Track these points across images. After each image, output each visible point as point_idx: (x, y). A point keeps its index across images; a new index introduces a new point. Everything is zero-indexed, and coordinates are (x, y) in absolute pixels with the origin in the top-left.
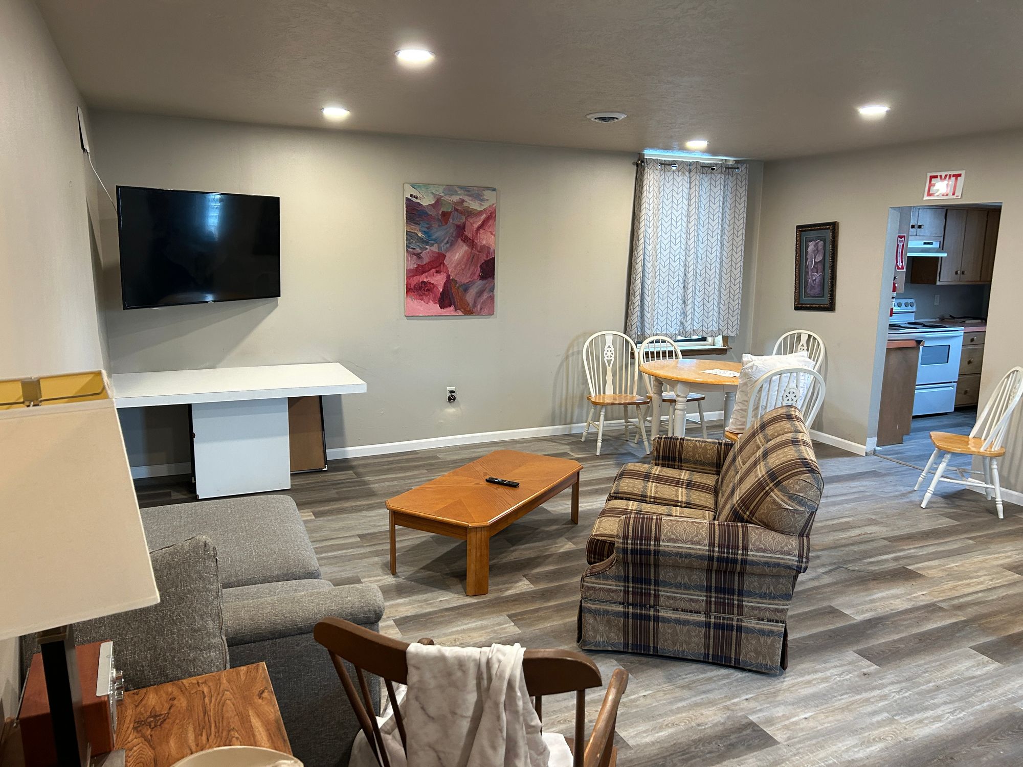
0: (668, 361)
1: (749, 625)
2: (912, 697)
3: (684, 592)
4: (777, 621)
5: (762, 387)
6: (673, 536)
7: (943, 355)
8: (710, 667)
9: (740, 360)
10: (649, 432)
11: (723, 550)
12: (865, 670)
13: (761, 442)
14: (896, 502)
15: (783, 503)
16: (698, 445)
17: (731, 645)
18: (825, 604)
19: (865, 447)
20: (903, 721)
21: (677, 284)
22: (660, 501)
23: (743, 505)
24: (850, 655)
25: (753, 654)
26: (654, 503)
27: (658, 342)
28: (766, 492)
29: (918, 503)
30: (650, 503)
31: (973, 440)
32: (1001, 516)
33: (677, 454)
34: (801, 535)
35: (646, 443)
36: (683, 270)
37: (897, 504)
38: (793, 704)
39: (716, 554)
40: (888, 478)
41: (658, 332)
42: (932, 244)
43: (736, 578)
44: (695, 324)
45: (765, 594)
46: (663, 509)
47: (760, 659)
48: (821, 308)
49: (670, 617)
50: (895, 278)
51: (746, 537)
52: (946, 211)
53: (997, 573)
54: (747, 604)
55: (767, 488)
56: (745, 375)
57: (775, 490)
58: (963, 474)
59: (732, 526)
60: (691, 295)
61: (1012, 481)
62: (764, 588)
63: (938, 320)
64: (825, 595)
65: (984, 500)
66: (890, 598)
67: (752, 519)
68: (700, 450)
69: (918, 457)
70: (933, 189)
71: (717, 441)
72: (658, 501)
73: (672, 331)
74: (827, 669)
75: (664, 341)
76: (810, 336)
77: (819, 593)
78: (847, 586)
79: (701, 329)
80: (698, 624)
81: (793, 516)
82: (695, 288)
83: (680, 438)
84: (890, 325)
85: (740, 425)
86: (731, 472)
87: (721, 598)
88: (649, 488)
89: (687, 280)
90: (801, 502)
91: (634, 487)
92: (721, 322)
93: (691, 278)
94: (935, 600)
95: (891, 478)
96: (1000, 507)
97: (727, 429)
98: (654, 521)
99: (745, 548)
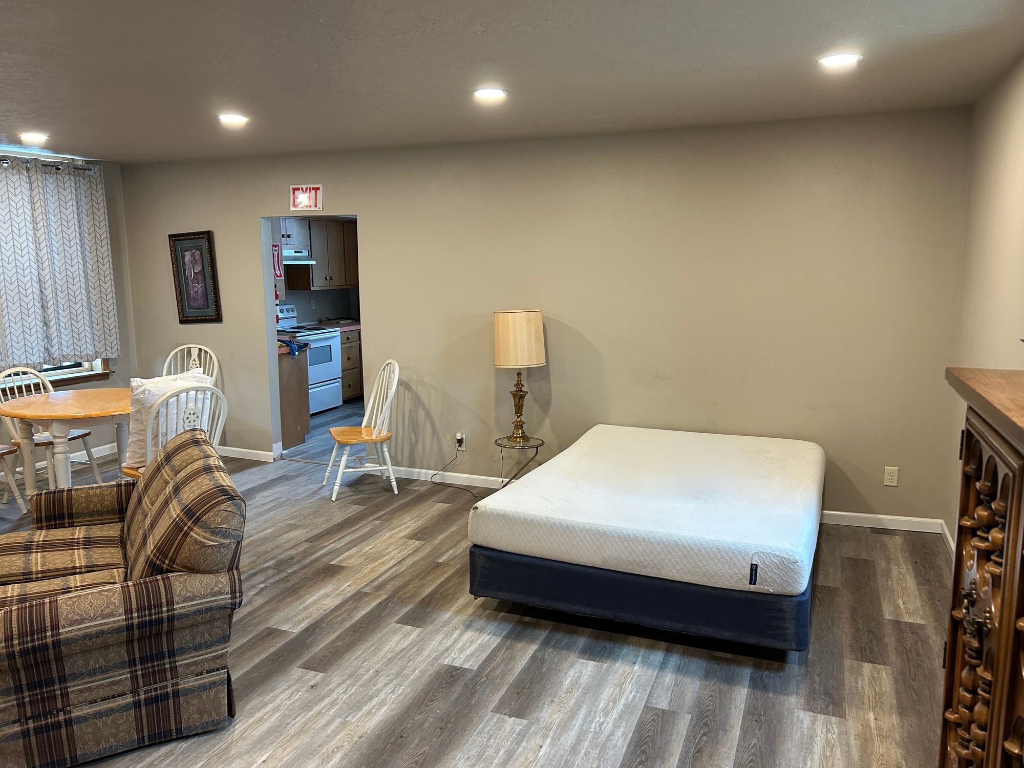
0: (35, 397)
1: (187, 685)
2: (357, 691)
3: (101, 677)
4: (218, 670)
5: (158, 412)
6: (76, 617)
7: (325, 355)
8: (148, 751)
9: (128, 384)
10: (21, 486)
11: (143, 614)
12: (312, 683)
13: (169, 475)
14: (309, 501)
15: (205, 541)
16: (91, 493)
17: (169, 715)
18: (262, 627)
19: (272, 453)
20: (355, 719)
21: (32, 303)
22: (51, 574)
23: (160, 554)
24: (296, 672)
25: (196, 716)
26: (43, 579)
27: (17, 374)
28: (185, 532)
29: (329, 497)
30: (37, 579)
31: (365, 430)
32: (396, 492)
33: (65, 509)
34: (230, 569)
35: (20, 501)
36: (37, 286)
37: (311, 503)
38: (248, 752)
39: (136, 621)
40: (297, 480)
41: (16, 363)
42: (301, 252)
43: (164, 639)
44: (64, 348)
45: (200, 644)
46: (56, 584)
47: (206, 718)
48: (208, 319)
49: (88, 714)
50: (275, 286)
51: (169, 589)
52: (310, 222)
53: (403, 544)
54: (181, 663)
55: (186, 528)
56: (136, 401)
57: (195, 528)
58: (361, 461)
59: (150, 582)
60: (53, 315)
61: (399, 458)
62: (198, 638)
63: (317, 322)
64: (260, 618)
65: (380, 480)
66: (322, 598)
67: (172, 567)
68: (95, 499)
69: (321, 452)
70: (298, 201)
71: (114, 483)
72: (48, 574)
73: (35, 359)
74: (276, 697)
75: (24, 373)
76: (200, 350)
77: (255, 618)
78: (280, 601)
79: (72, 353)
80: (125, 708)
81: (218, 552)
82: (58, 307)
83: (66, 489)
84: (278, 331)
85: (139, 458)
86: (139, 517)
87: (148, 668)
88: (34, 562)
89: (45, 298)
90: (225, 535)
91: (10, 566)
92: (96, 343)
93: (51, 296)
94: (359, 587)
95: (301, 479)
96: (394, 484)
97: (124, 465)
98: (47, 606)
99: (170, 603)
